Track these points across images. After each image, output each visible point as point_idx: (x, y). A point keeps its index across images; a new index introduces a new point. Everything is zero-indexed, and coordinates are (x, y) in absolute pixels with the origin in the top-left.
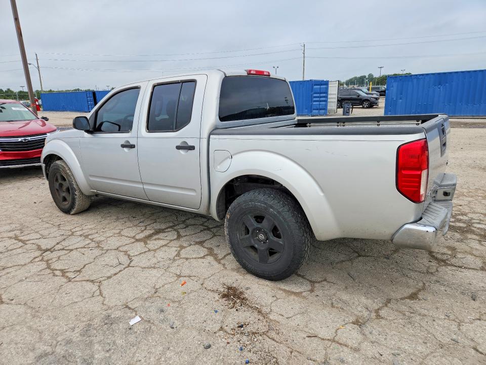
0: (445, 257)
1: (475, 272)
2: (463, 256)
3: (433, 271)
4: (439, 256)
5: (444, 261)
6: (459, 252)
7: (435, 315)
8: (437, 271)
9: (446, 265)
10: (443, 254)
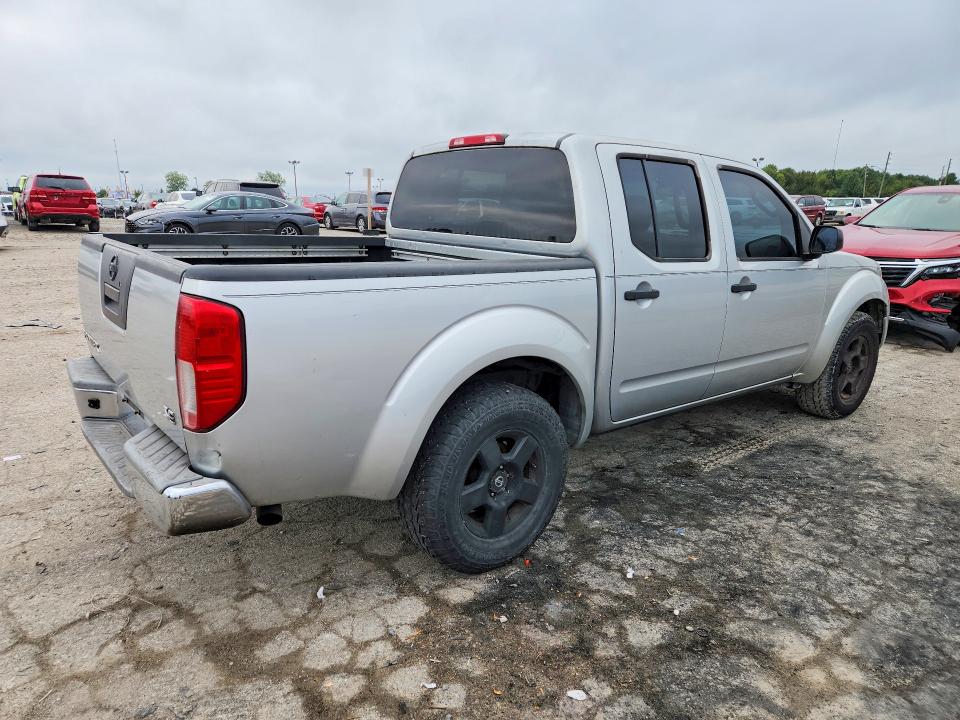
0: (141, 621)
1: (60, 623)
2: (104, 652)
3: (137, 570)
4: (156, 614)
5: (137, 609)
6: (120, 663)
7: (84, 518)
8: (131, 577)
9: (124, 603)
10: (151, 628)
